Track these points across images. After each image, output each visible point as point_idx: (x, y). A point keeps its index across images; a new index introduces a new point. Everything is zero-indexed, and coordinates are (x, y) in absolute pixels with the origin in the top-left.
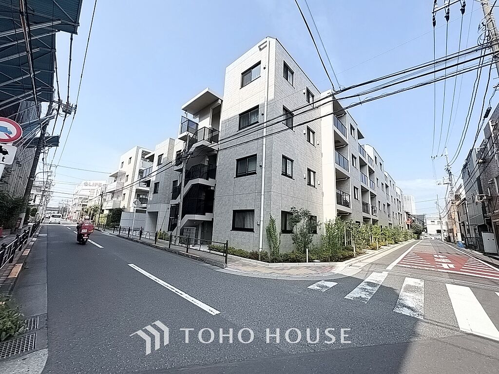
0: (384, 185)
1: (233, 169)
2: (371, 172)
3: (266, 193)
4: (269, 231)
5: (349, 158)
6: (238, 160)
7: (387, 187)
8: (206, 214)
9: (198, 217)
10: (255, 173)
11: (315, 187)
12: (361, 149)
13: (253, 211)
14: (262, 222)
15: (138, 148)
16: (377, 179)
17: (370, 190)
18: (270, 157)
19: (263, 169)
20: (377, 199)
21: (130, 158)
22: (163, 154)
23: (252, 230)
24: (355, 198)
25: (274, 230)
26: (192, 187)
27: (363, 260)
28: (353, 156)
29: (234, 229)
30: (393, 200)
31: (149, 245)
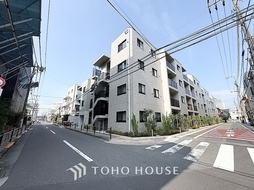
0: (201, 95)
1: (116, 91)
2: (192, 88)
3: (131, 102)
4: (133, 121)
5: (178, 82)
6: (118, 87)
7: (203, 95)
8: (106, 114)
9: (101, 117)
10: (126, 93)
11: (159, 98)
12: (185, 77)
13: (125, 112)
14: (129, 117)
15: (76, 85)
16: (196, 92)
17: (192, 97)
18: (132, 85)
19: (129, 91)
20: (197, 102)
21: (72, 90)
22: (85, 87)
23: (125, 121)
24: (182, 102)
25: (135, 121)
26: (98, 102)
27: (184, 134)
28: (180, 81)
29: (117, 121)
30: (208, 102)
31: (78, 131)
